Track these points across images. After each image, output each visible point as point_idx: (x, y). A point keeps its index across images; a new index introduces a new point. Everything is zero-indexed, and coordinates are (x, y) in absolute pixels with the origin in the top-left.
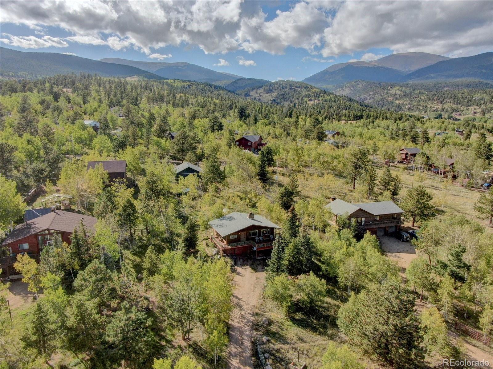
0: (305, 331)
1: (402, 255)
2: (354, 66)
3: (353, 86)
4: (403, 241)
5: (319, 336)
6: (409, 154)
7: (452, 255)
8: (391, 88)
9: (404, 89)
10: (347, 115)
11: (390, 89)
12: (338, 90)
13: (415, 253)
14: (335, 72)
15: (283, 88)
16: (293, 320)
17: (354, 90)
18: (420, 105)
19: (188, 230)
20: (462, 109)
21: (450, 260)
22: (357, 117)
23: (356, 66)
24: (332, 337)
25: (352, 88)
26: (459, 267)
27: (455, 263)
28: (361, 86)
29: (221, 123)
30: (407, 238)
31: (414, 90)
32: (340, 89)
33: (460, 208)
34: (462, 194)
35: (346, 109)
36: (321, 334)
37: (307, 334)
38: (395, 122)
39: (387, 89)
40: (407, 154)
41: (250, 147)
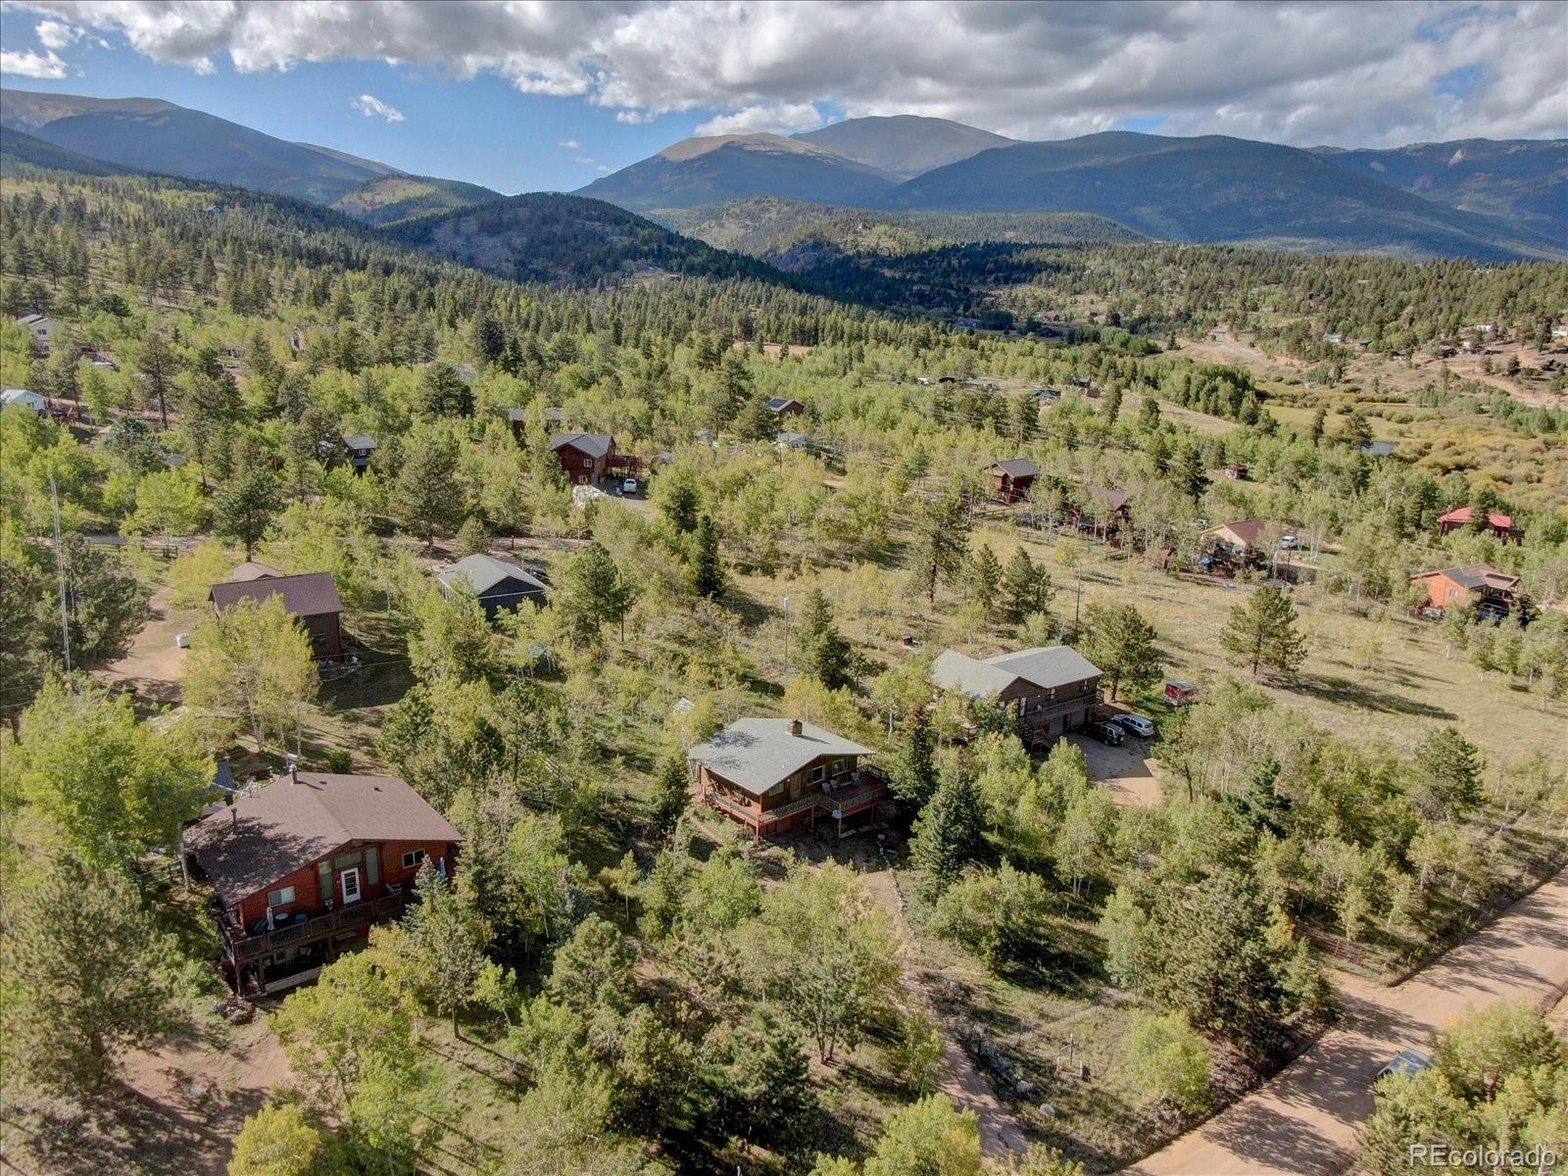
0: (1039, 996)
1: (1124, 782)
2: (747, 148)
3: (750, 215)
4: (1111, 744)
5: (1071, 1002)
6: (1012, 477)
7: (1257, 781)
8: (865, 227)
9: (900, 232)
10: (773, 327)
11: (864, 232)
12: (705, 225)
13: (1147, 774)
14: (688, 163)
15: (544, 222)
16: (1004, 976)
17: (755, 229)
18: (951, 287)
19: (669, 787)
20: (1061, 301)
21: (1251, 794)
22: (802, 332)
23: (753, 148)
24: (1095, 999)
25: (748, 222)
26: (1270, 806)
27: (1264, 798)
28: (773, 215)
29: (467, 389)
30: (1120, 736)
31: (929, 237)
32: (713, 223)
33: (1180, 635)
34: (1166, 593)
35: (760, 301)
36: (1073, 996)
37: (1051, 1003)
38: (917, 356)
39: (855, 232)
40: (1005, 478)
41: (589, 472)
